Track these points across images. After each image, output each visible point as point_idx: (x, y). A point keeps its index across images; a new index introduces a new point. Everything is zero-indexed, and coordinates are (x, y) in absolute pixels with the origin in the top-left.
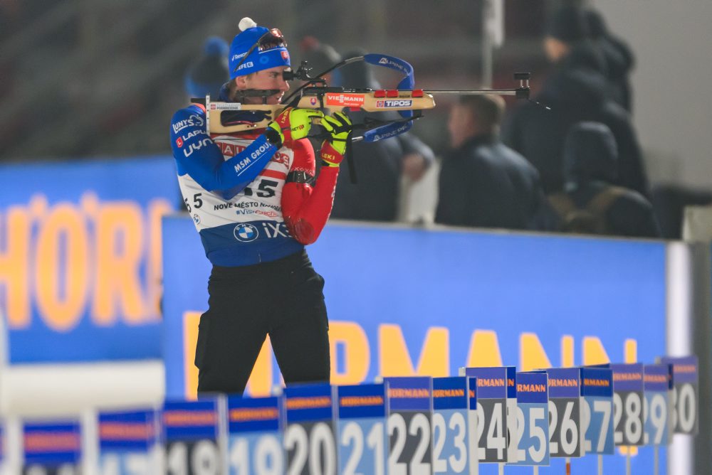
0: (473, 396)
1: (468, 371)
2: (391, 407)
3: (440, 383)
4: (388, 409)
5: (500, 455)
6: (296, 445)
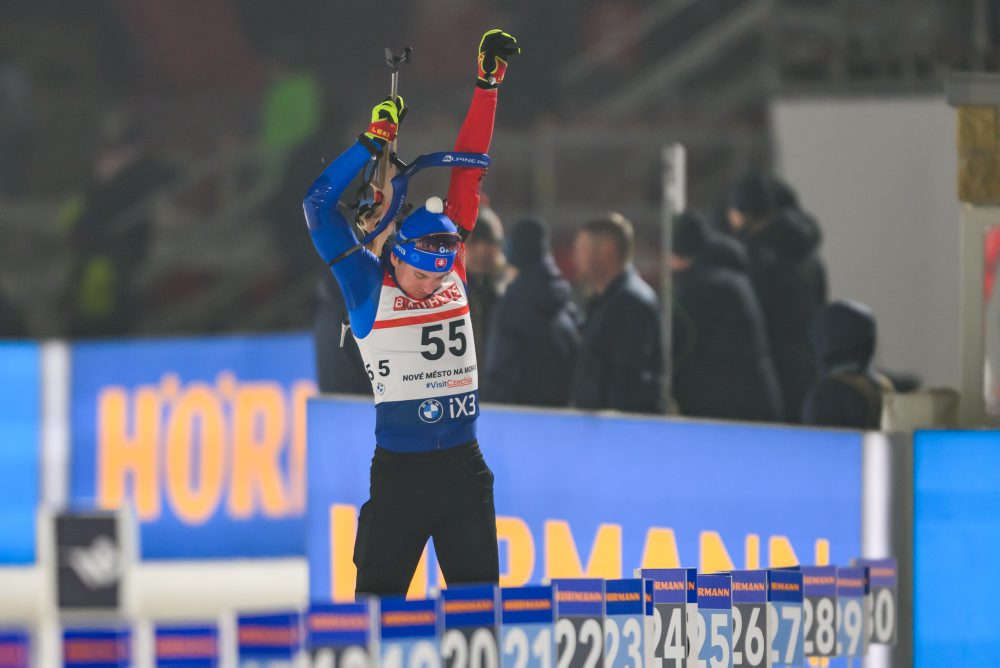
0: (650, 600)
1: (645, 572)
2: (560, 612)
3: (613, 586)
4: (557, 614)
5: (678, 666)
6: (454, 653)
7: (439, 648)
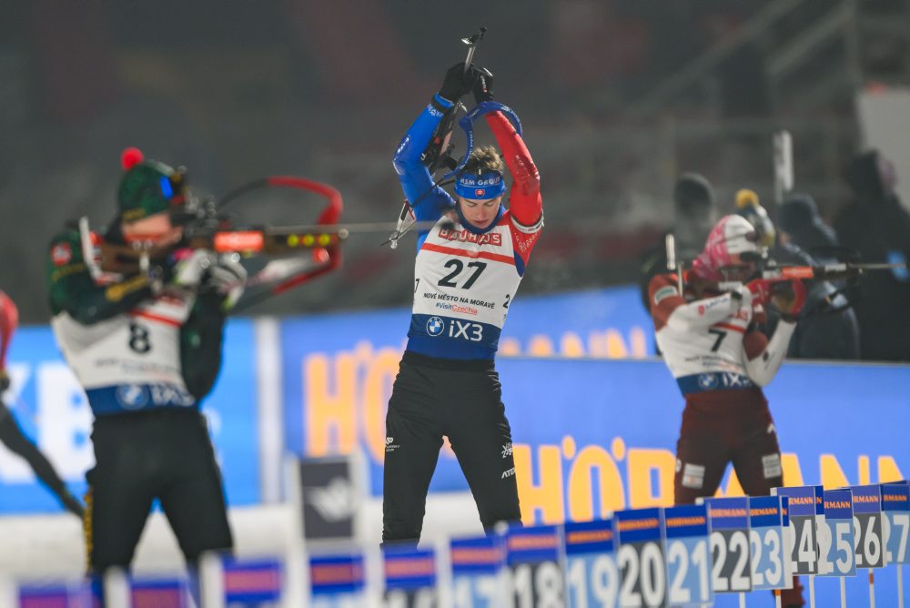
0: (786, 514)
2: (713, 526)
4: (710, 528)
5: (811, 568)
6: (627, 564)
7: (615, 560)
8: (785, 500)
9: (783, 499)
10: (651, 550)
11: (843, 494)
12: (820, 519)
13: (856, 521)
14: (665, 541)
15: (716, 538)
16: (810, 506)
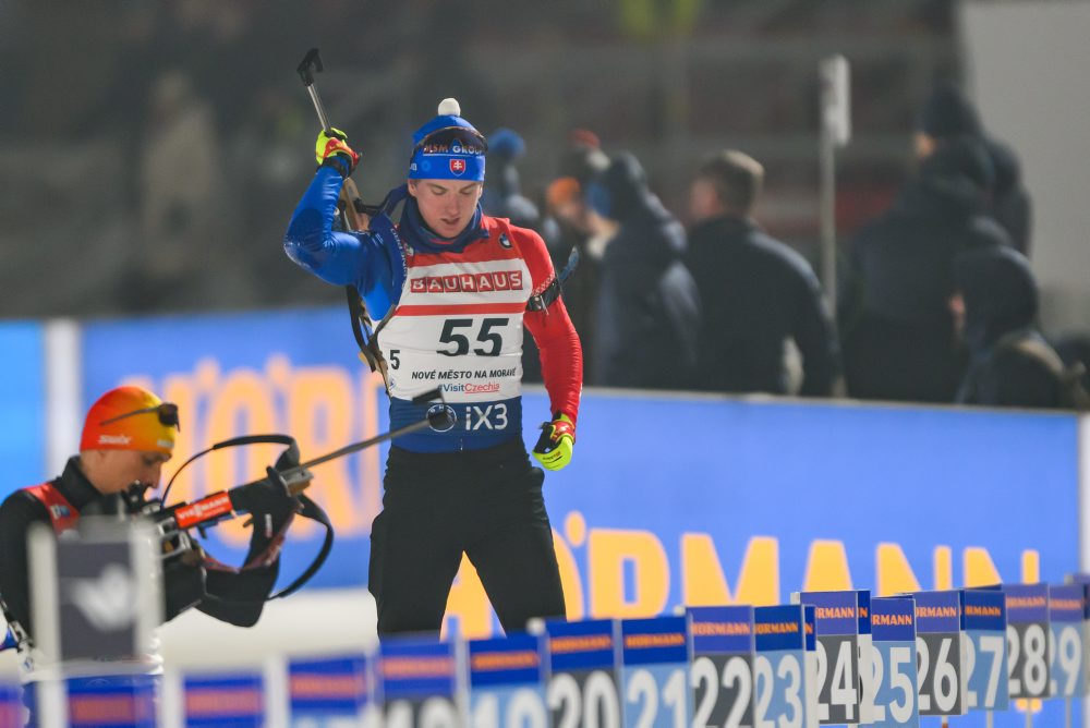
0: (811, 631)
1: (804, 596)
2: (696, 649)
3: (764, 614)
4: (692, 652)
5: (849, 715)
6: (564, 703)
7: (544, 698)
8: (810, 612)
9: (806, 609)
10: (599, 683)
11: (902, 604)
12: (865, 640)
13: (921, 645)
14: (622, 670)
15: (703, 667)
16: (850, 621)
